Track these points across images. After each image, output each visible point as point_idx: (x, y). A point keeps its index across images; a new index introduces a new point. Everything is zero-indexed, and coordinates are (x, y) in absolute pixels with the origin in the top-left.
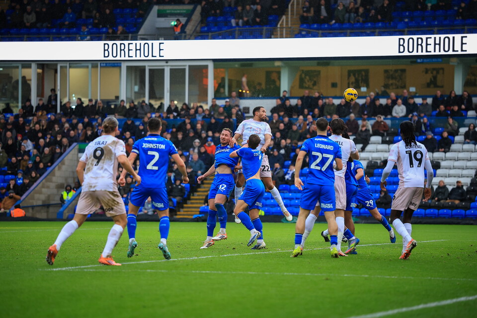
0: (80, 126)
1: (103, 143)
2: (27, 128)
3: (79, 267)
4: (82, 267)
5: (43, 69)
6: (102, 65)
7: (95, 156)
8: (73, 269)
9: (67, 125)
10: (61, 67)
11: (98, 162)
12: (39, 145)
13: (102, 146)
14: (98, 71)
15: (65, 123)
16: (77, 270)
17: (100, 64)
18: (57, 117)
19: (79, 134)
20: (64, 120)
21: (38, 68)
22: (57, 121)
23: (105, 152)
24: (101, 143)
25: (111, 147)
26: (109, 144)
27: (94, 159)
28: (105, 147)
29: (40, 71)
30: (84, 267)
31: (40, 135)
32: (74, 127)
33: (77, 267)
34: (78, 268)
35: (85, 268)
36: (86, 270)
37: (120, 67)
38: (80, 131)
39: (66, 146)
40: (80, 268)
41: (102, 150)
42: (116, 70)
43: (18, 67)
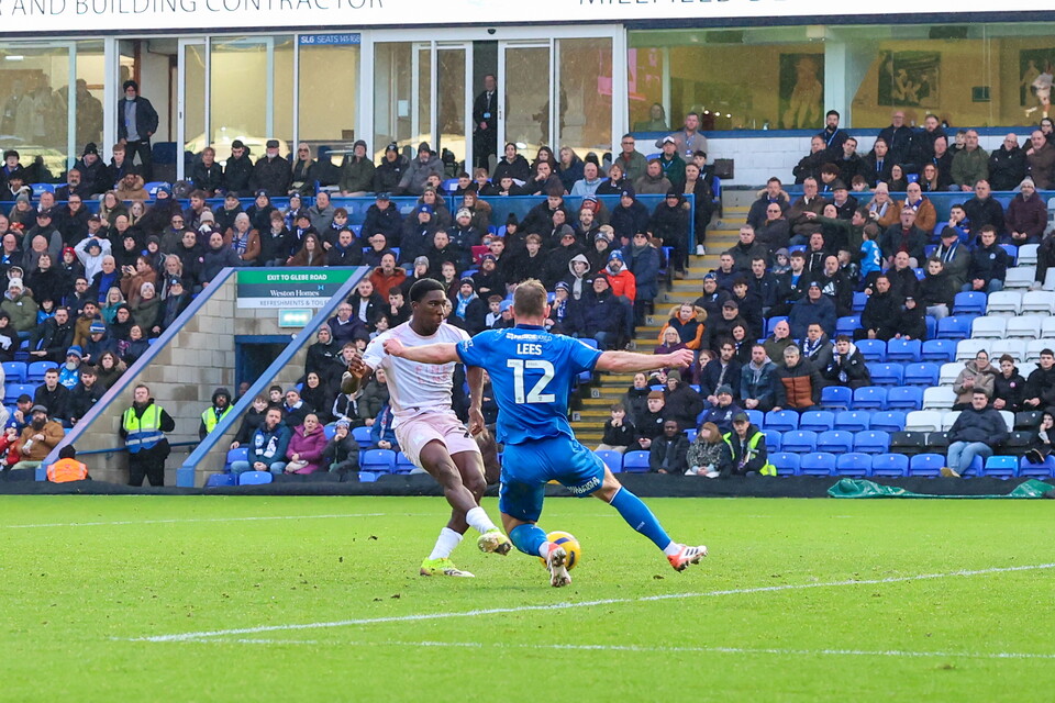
0: (243, 219)
2: (92, 226)
3: (228, 631)
4: (235, 631)
5: (136, 55)
6: (305, 40)
9: (207, 215)
10: (188, 48)
14: (291, 57)
15: (200, 209)
16: (220, 640)
17: (300, 37)
18: (177, 192)
20: (196, 202)
21: (122, 52)
22: (178, 205)
29: (128, 61)
30: (241, 631)
31: (128, 245)
32: (225, 222)
33: (221, 632)
34: (223, 636)
35: (243, 635)
36: (245, 641)
37: (358, 45)
38: (241, 235)
40: (230, 635)
43: (65, 51)
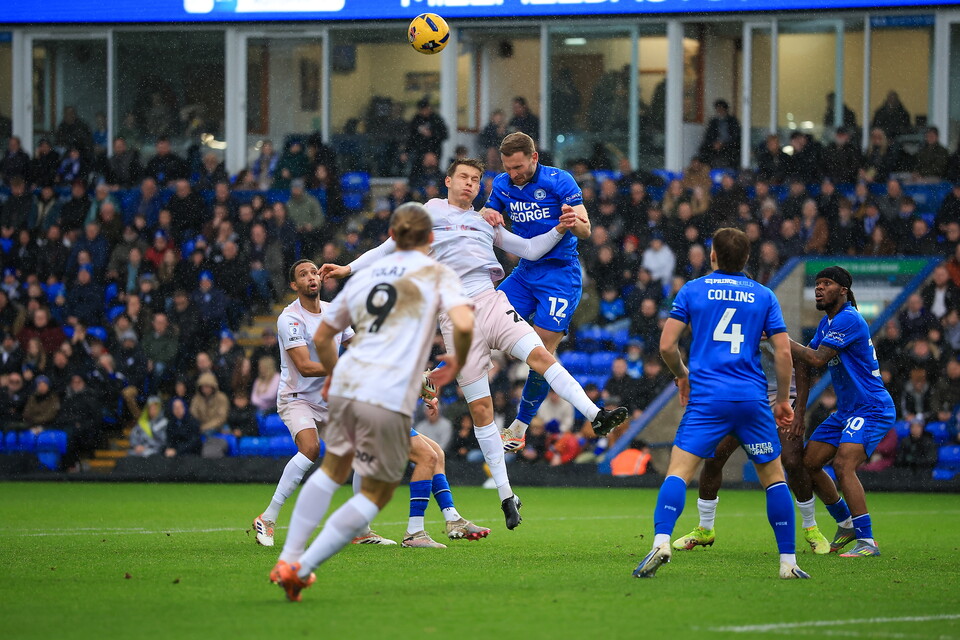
0: (810, 207)
1: (393, 271)
2: (654, 215)
3: (810, 623)
4: (819, 623)
5: (701, 38)
6: (876, 21)
7: (371, 308)
8: (791, 629)
9: (769, 205)
10: (755, 32)
11: (378, 324)
12: (689, 263)
13: (391, 280)
14: (862, 40)
15: (763, 198)
16: (804, 632)
17: (872, 18)
18: (743, 179)
19: (805, 231)
20: (761, 188)
21: (688, 35)
22: (744, 193)
23: (400, 295)
24: (388, 271)
25: (416, 282)
26: (412, 275)
27: (369, 316)
28: (400, 284)
29: (691, 45)
30: (824, 623)
31: (692, 233)
32: (791, 209)
33: (805, 624)
34: (807, 628)
35: (827, 628)
36: (829, 633)
37: (930, 28)
38: (808, 223)
39: (771, 266)
40: (813, 627)
41: (391, 291)
42: (918, 38)
43: (626, 34)
